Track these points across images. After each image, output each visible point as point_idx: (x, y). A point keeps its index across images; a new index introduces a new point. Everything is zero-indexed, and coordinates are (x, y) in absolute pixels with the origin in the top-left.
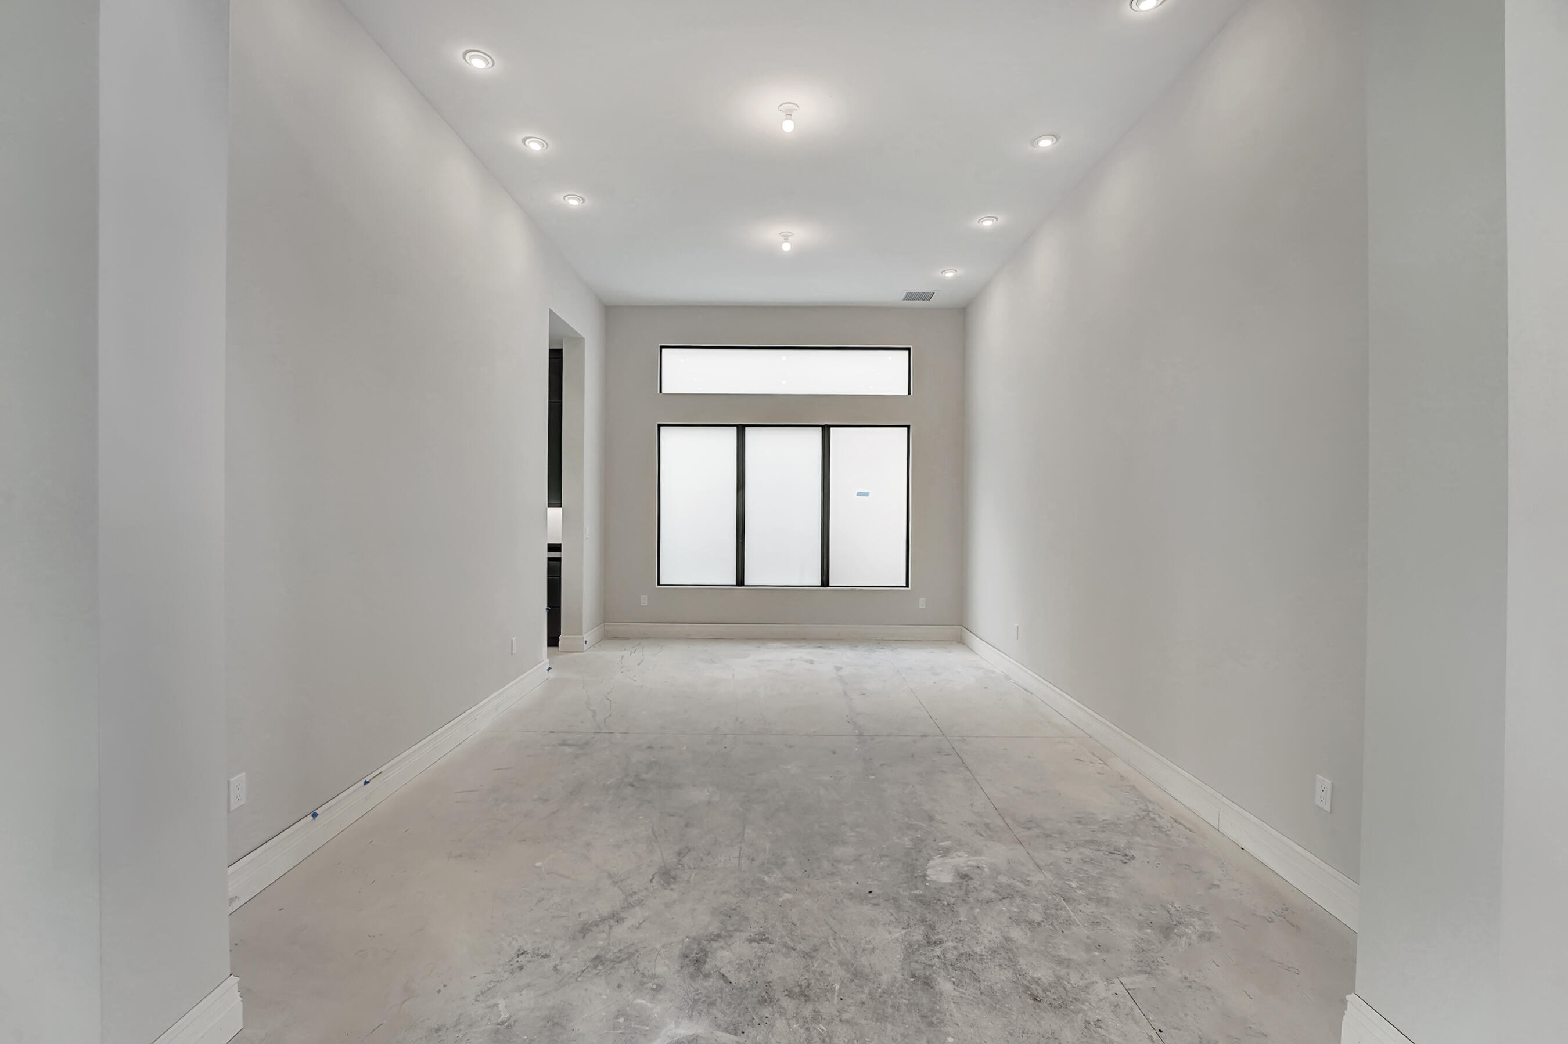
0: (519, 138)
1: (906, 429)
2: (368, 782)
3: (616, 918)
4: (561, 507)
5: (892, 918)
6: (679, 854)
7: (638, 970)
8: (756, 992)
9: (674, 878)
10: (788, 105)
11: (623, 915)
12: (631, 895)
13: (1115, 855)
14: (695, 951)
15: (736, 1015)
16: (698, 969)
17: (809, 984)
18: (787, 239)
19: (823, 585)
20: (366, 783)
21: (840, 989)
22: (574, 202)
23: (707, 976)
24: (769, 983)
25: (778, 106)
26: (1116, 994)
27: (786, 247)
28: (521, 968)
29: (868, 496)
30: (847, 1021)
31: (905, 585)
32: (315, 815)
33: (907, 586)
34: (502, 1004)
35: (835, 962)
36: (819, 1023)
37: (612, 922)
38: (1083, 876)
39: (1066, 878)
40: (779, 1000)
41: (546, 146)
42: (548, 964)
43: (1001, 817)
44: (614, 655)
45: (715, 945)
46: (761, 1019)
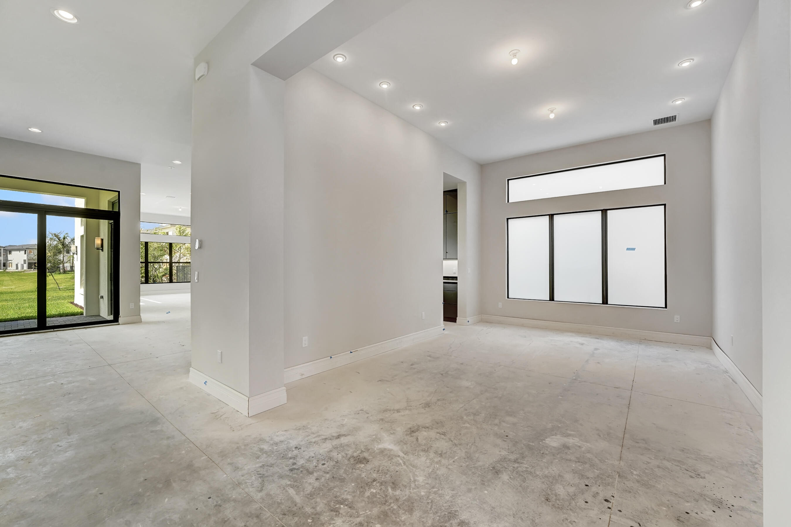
0: (411, 107)
1: (663, 206)
2: (352, 352)
3: (398, 411)
4: (457, 260)
5: (507, 448)
6: (438, 400)
7: (391, 427)
8: (424, 447)
9: (429, 406)
10: (513, 51)
11: (401, 411)
12: (409, 406)
13: (689, 472)
14: (415, 429)
15: (411, 450)
16: (411, 434)
17: (446, 453)
18: (553, 112)
19: (603, 303)
20: (351, 352)
21: (457, 459)
22: (443, 124)
23: (412, 436)
24: (431, 446)
25: (509, 52)
26: (600, 519)
27: (552, 116)
28: (358, 414)
29: (634, 250)
30: (449, 468)
31: (664, 307)
32: (331, 357)
33: (666, 307)
34: (346, 420)
35: (464, 451)
36: (438, 464)
37: (396, 412)
38: (648, 472)
39: (634, 469)
40: (430, 452)
41: (421, 106)
42: (367, 415)
43: (624, 433)
44: (480, 328)
45: (424, 429)
46: (418, 455)
